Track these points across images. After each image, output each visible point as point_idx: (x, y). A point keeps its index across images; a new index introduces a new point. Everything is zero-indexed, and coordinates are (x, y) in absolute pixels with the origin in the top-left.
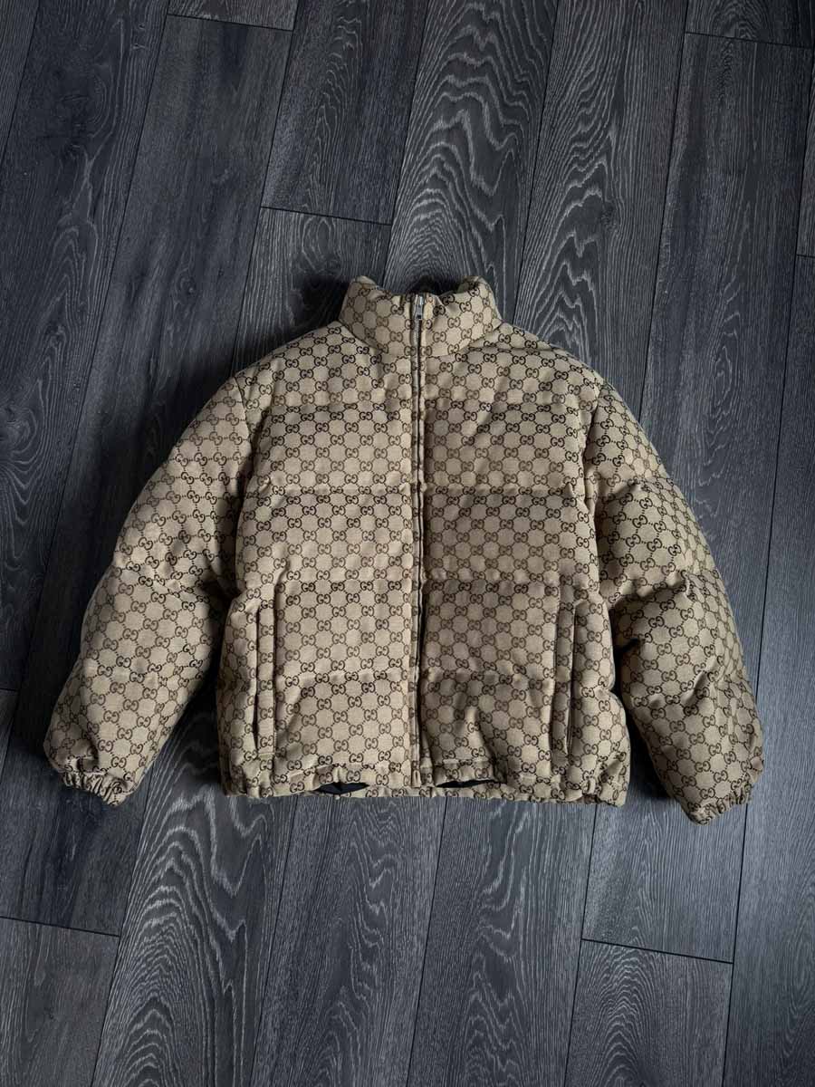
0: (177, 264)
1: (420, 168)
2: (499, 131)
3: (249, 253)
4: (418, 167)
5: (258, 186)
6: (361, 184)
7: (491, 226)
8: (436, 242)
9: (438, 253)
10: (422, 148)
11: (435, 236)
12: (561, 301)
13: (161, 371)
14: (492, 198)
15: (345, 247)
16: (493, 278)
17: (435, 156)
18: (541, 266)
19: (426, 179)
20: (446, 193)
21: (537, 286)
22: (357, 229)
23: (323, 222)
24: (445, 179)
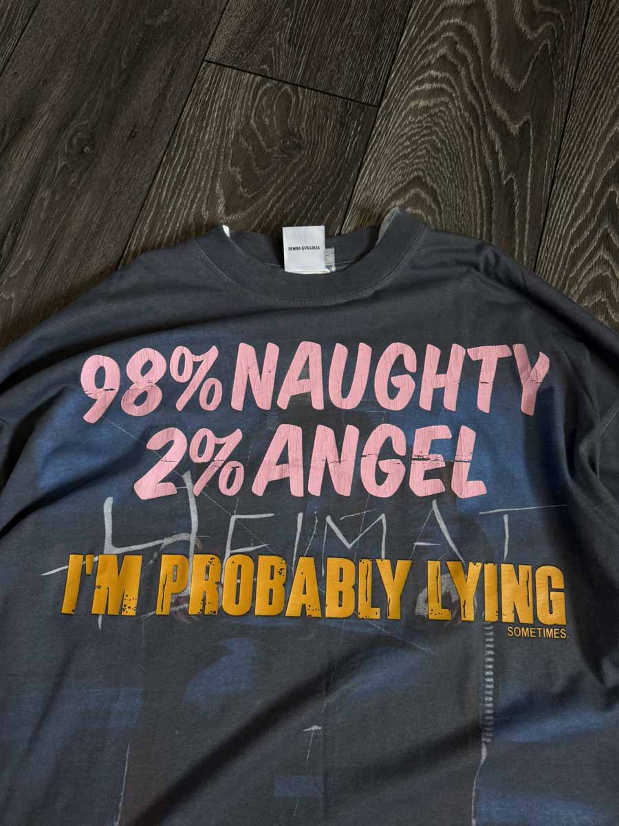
0: (74, 114)
1: (424, 46)
2: (532, 17)
3: (179, 115)
4: (423, 43)
5: (205, 35)
6: (343, 52)
7: (514, 128)
8: (438, 136)
9: (438, 150)
10: (430, 22)
11: (438, 129)
12: (606, 238)
13: (19, 250)
14: (517, 92)
15: (311, 125)
16: (513, 194)
17: (447, 34)
18: (580, 187)
19: (432, 59)
20: (454, 79)
21: (573, 212)
22: (331, 105)
23: (286, 90)
24: (456, 62)
